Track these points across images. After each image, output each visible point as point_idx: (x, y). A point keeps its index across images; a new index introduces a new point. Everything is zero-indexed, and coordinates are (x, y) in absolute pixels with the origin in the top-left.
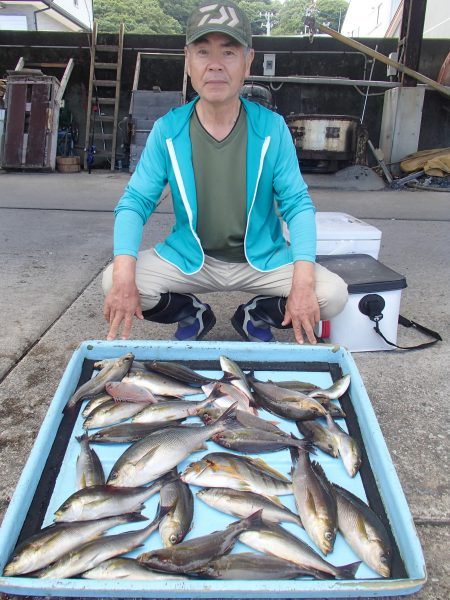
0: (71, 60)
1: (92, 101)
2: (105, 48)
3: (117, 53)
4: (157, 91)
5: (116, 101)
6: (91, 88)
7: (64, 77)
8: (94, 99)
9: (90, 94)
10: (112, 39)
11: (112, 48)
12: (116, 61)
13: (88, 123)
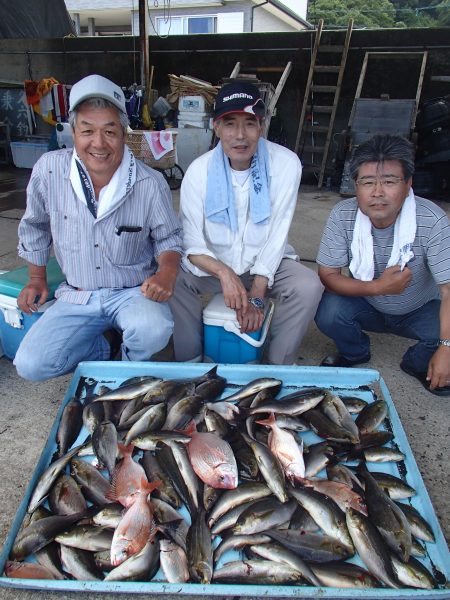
0: (289, 64)
1: (306, 109)
2: (329, 49)
3: (342, 53)
4: (385, 99)
5: (333, 109)
6: (307, 95)
7: (280, 83)
8: (309, 107)
9: (306, 101)
10: (337, 38)
11: (336, 49)
12: (339, 64)
13: (299, 133)
